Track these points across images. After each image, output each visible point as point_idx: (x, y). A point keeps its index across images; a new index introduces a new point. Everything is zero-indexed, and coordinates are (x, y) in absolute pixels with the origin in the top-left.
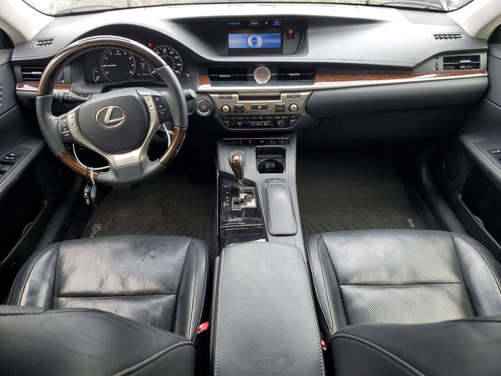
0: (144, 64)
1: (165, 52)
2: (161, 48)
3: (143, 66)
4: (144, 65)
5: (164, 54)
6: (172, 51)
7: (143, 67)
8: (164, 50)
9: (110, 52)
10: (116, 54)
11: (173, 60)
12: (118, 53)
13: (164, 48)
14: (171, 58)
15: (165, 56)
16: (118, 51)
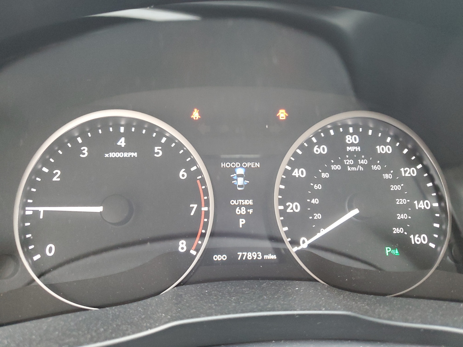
0: (247, 202)
1: (352, 145)
2: (335, 126)
3: (243, 211)
4: (247, 207)
5: (351, 154)
6: (386, 144)
7: (241, 216)
8: (349, 139)
9: (82, 145)
10: (113, 155)
11: (393, 181)
12: (120, 149)
13: (346, 127)
14: (387, 176)
15: (355, 165)
16: (122, 142)
